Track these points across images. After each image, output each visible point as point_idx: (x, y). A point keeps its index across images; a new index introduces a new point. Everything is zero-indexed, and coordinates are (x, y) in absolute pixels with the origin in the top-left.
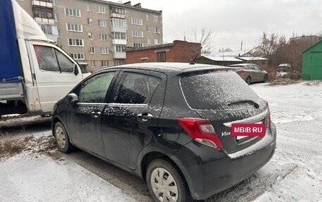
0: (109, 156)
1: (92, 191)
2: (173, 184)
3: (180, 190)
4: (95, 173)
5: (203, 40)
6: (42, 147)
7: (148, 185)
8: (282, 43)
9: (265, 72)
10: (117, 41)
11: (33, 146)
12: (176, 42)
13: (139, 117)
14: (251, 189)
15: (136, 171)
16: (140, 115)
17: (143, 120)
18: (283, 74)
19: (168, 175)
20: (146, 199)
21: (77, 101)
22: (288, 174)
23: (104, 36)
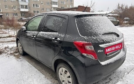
0: (39, 58)
1: (30, 76)
2: (69, 77)
3: (73, 81)
4: (34, 66)
5: (91, 6)
6: (12, 52)
7: (57, 75)
8: (126, 8)
9: (118, 21)
10: (54, 6)
11: (8, 51)
12: (79, 6)
13: (53, 39)
14: (111, 80)
15: (52, 68)
16: (54, 38)
17: (55, 41)
18: (126, 22)
19: (67, 72)
20: (57, 82)
21: (26, 31)
22: (130, 71)
23: (48, 3)
